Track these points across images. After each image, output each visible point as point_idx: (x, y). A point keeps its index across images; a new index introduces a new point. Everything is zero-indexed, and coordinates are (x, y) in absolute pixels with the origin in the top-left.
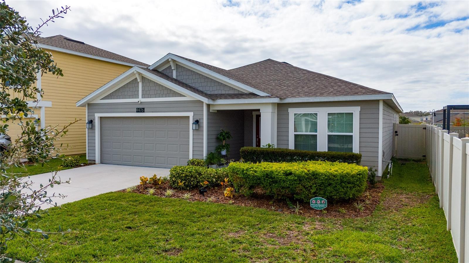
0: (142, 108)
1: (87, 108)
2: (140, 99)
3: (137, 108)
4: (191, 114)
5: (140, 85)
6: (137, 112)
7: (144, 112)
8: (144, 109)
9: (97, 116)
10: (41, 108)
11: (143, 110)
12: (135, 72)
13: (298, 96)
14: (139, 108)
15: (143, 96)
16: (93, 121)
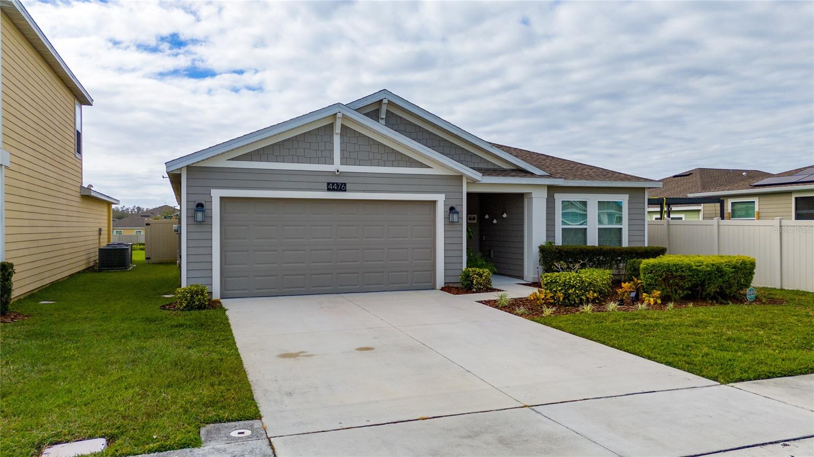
0: (342, 184)
2: (337, 165)
3: (328, 184)
4: (440, 198)
5: (337, 140)
6: (329, 190)
7: (345, 191)
8: (345, 184)
9: (217, 194)
10: (1, 167)
11: (344, 188)
12: (339, 115)
14: (335, 183)
15: (344, 161)
16: (206, 207)
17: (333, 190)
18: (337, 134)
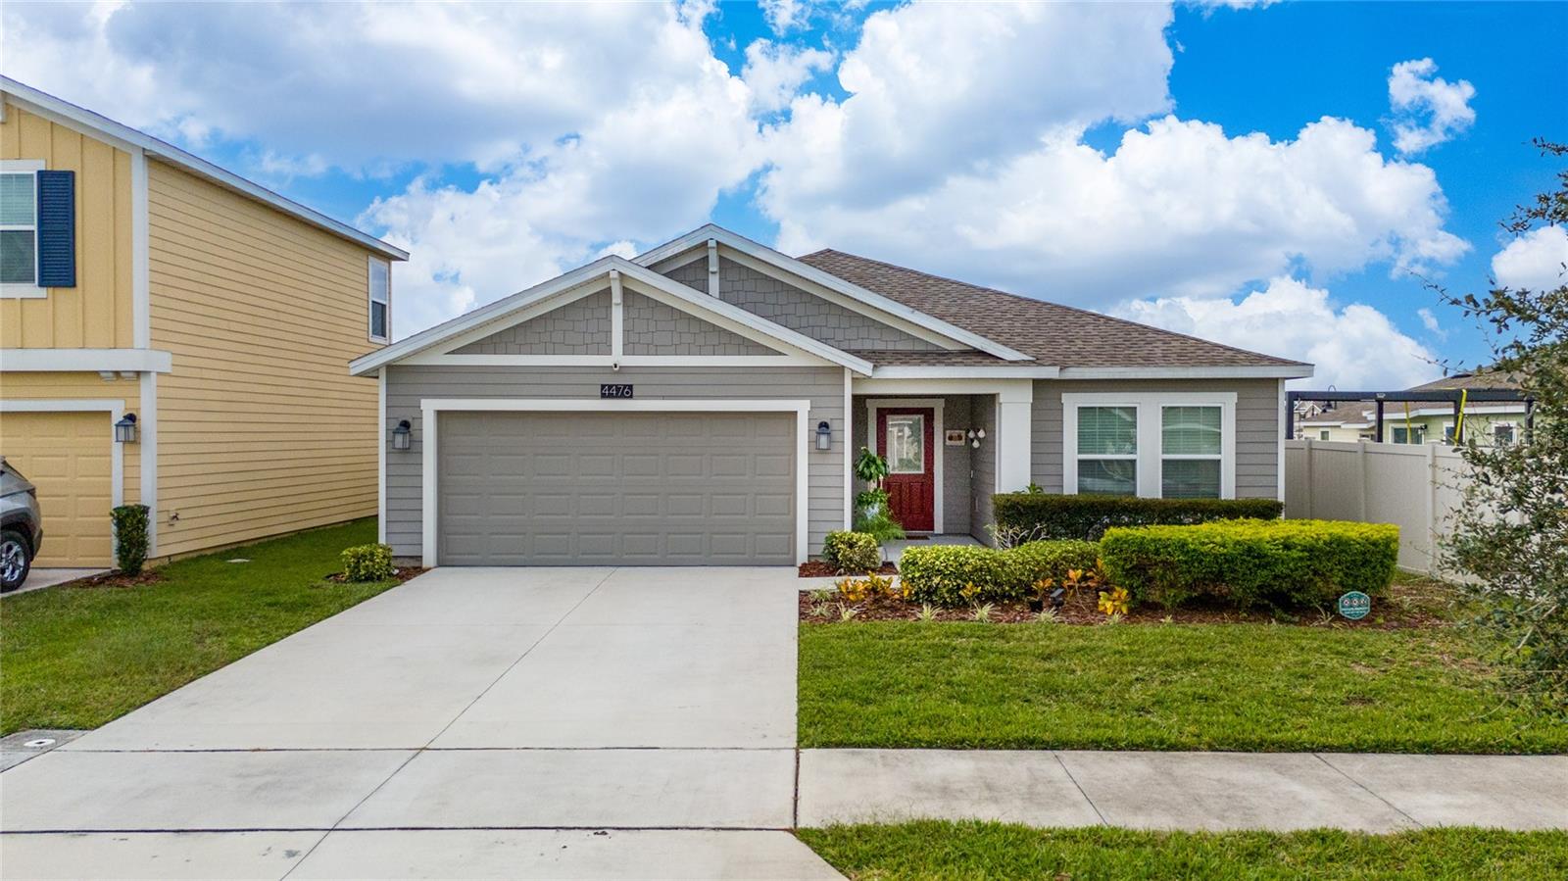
0: (625, 386)
1: (381, 385)
2: (617, 357)
3: (603, 386)
4: (802, 407)
5: (617, 315)
6: (603, 396)
7: (631, 397)
8: (631, 387)
9: (429, 407)
10: (142, 376)
11: (627, 393)
12: (614, 275)
13: (1108, 364)
14: (613, 385)
15: (629, 349)
16: (414, 426)
17: (611, 396)
18: (618, 304)
